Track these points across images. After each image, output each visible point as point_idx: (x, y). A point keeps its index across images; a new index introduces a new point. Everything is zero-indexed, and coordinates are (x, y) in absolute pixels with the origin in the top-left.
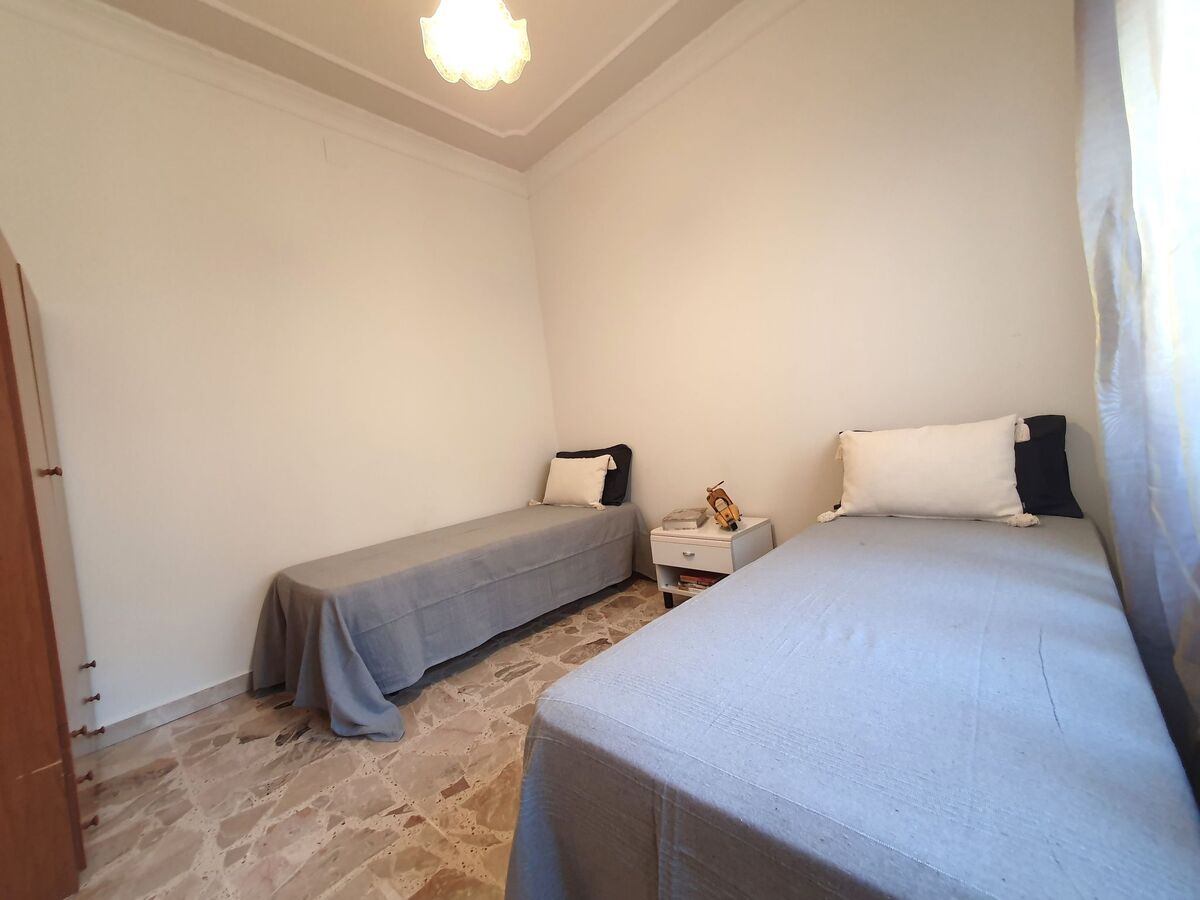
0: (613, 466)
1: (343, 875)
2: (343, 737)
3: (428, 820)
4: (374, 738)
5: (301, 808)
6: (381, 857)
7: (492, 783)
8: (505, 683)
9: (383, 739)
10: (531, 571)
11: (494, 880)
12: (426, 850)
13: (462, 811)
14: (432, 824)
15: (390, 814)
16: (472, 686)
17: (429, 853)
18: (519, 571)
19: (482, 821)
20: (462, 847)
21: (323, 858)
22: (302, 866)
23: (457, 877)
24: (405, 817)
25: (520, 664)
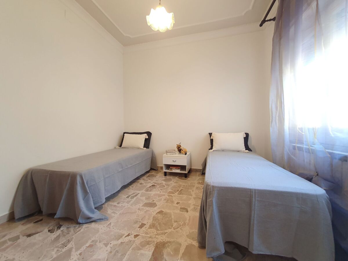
0: (147, 137)
1: (125, 254)
2: (84, 224)
3: (140, 234)
4: (98, 221)
5: (87, 245)
6: (134, 247)
7: (152, 222)
8: (132, 199)
9: (102, 220)
10: (132, 166)
11: (173, 240)
12: (147, 240)
13: (149, 230)
14: (143, 235)
15: (126, 236)
16: (121, 202)
17: (149, 241)
18: (129, 166)
19: (158, 230)
20: (157, 236)
21: (113, 253)
22: (107, 257)
23: (163, 243)
24: (133, 236)
25: (132, 194)
